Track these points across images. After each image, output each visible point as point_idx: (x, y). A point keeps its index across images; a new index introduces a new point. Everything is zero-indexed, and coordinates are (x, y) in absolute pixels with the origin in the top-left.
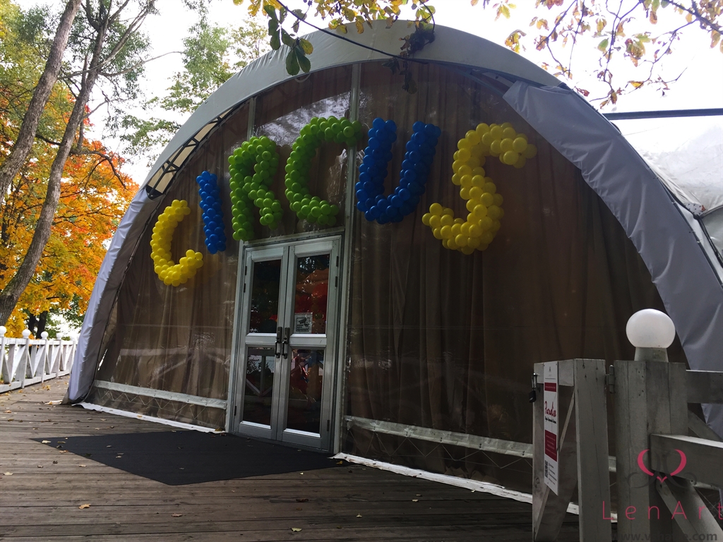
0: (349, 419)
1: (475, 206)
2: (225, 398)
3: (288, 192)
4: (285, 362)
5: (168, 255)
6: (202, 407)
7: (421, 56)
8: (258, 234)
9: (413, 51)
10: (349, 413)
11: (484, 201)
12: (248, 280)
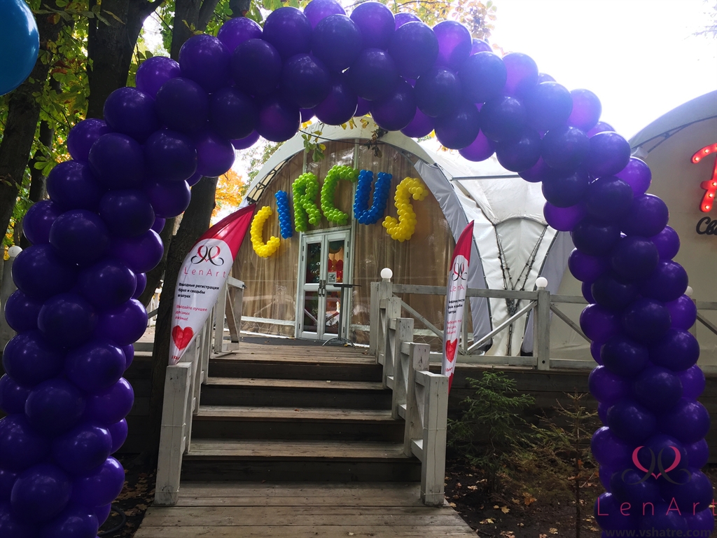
0: (353, 325)
1: (402, 219)
2: (294, 320)
3: (323, 206)
4: (323, 298)
5: (261, 239)
6: (282, 326)
7: (382, 140)
8: (309, 228)
9: (379, 137)
10: (353, 323)
11: (406, 217)
12: (304, 254)
